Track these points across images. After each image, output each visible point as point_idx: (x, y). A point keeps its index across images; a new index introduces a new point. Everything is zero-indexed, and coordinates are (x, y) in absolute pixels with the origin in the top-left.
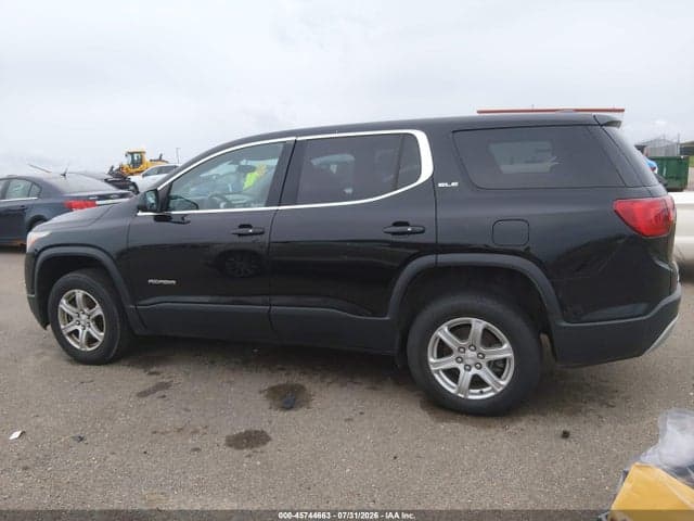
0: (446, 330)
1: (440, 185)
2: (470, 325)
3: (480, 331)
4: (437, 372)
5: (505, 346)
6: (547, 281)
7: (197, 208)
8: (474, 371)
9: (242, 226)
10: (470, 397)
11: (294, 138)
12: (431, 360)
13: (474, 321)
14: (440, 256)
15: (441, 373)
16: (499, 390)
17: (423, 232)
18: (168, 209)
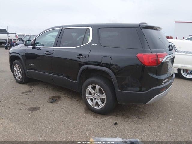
0: (90, 87)
1: (93, 44)
2: (96, 87)
3: (98, 89)
4: (88, 99)
5: (104, 95)
6: (115, 77)
7: (44, 46)
8: (97, 100)
9: (47, 52)
10: (95, 108)
11: (62, 28)
12: (87, 95)
13: (96, 86)
14: (89, 66)
15: (89, 99)
16: (102, 107)
17: (85, 58)
18: (35, 46)
